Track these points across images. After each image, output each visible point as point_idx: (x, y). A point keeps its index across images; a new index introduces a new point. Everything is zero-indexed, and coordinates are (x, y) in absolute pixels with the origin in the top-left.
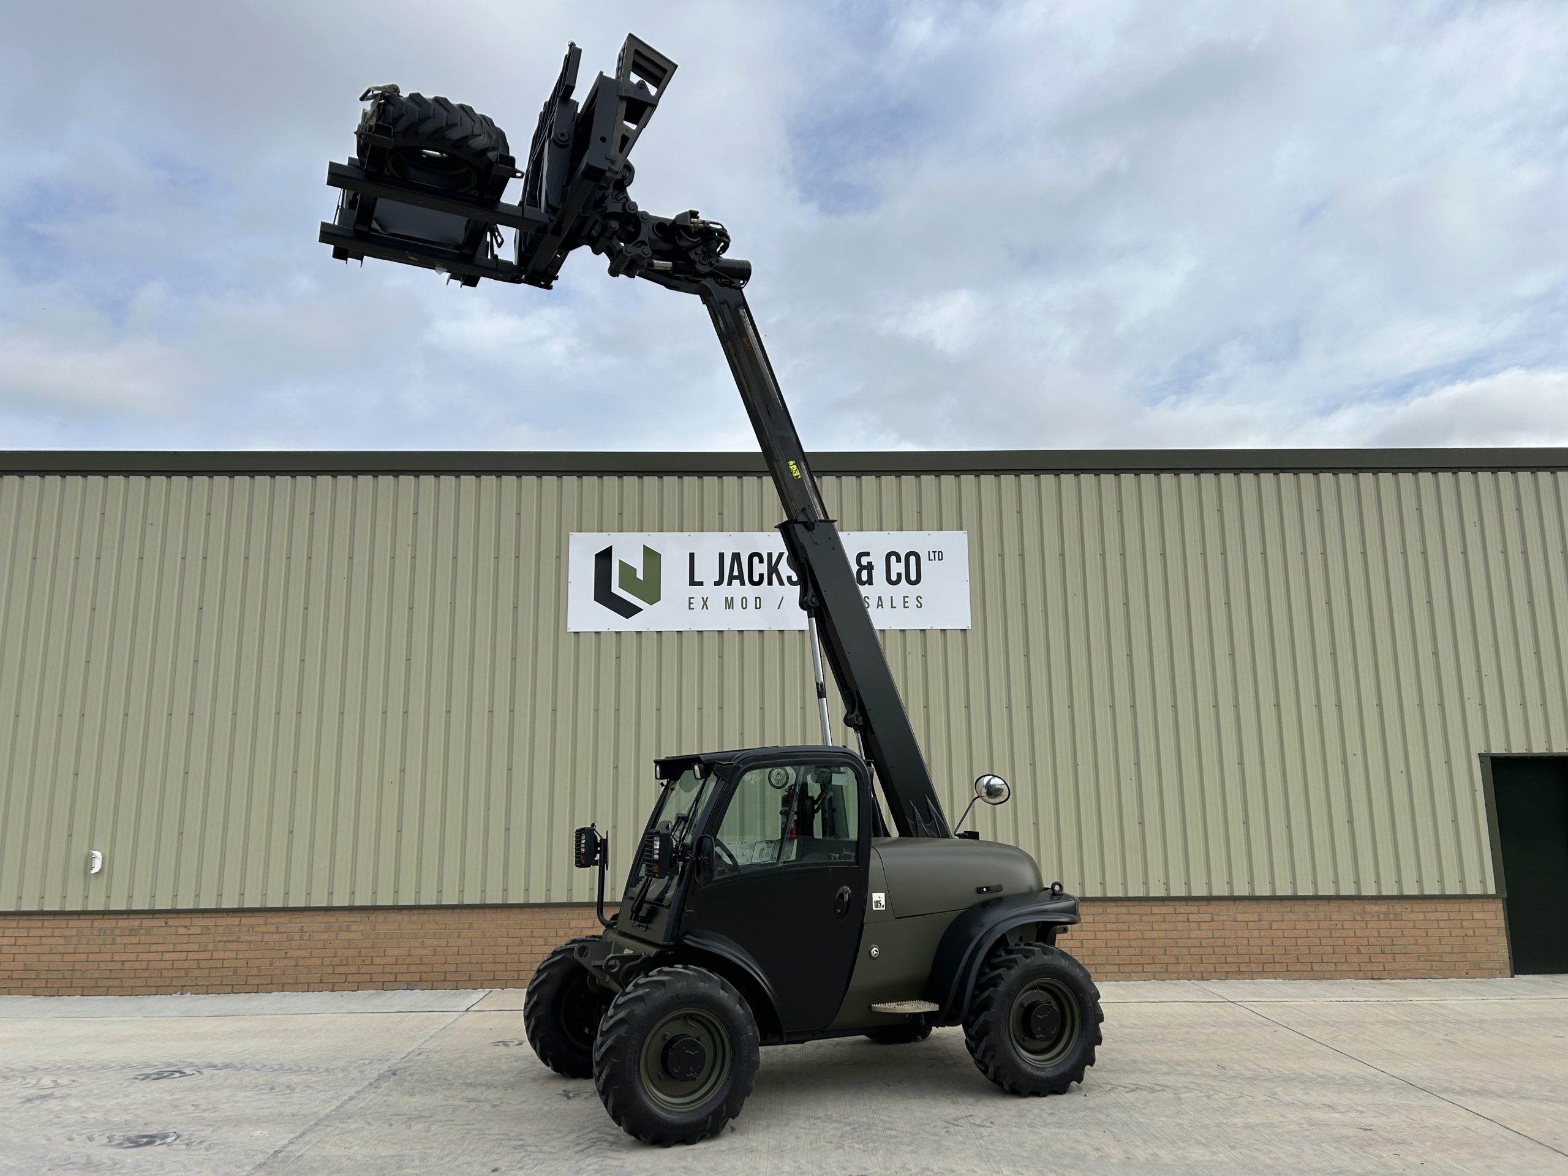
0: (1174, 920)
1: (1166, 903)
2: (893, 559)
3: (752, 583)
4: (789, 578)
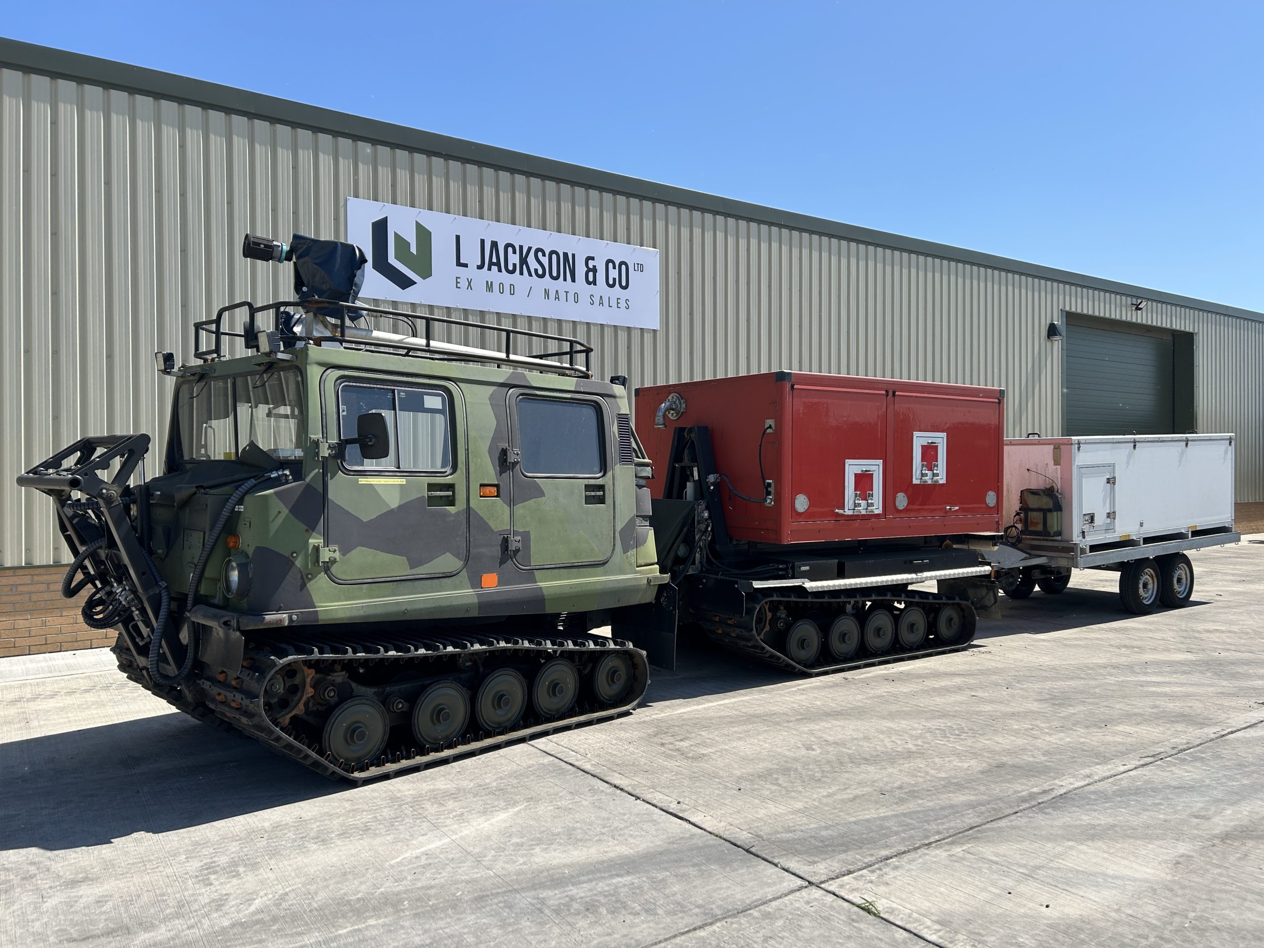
2: (611, 265)
3: (508, 271)
4: (536, 270)
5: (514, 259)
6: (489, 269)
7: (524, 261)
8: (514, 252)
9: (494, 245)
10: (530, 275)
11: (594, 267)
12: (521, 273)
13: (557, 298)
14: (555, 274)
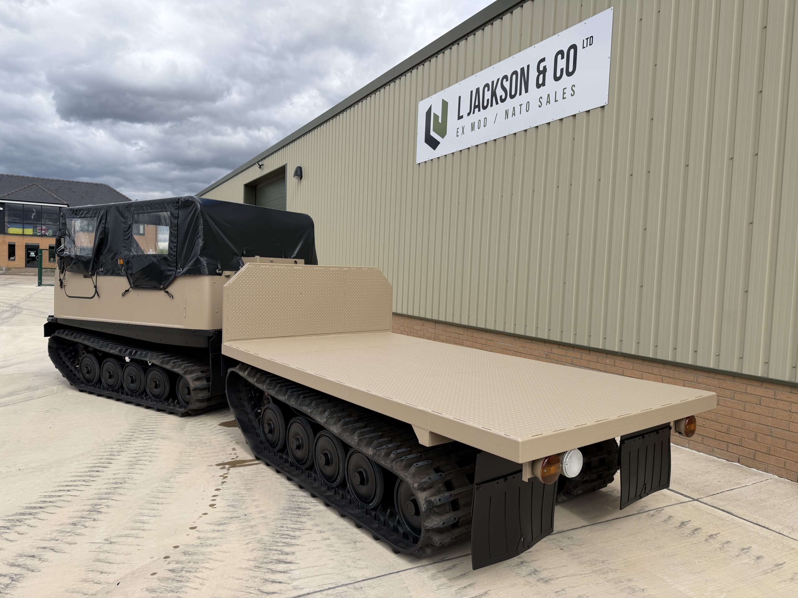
0: (772, 405)
1: (765, 385)
2: (559, 57)
3: (484, 108)
4: (501, 97)
5: (488, 95)
6: (474, 113)
7: (494, 94)
8: (488, 90)
9: (478, 90)
10: (497, 103)
11: (545, 67)
12: (492, 106)
13: (514, 114)
14: (513, 93)
